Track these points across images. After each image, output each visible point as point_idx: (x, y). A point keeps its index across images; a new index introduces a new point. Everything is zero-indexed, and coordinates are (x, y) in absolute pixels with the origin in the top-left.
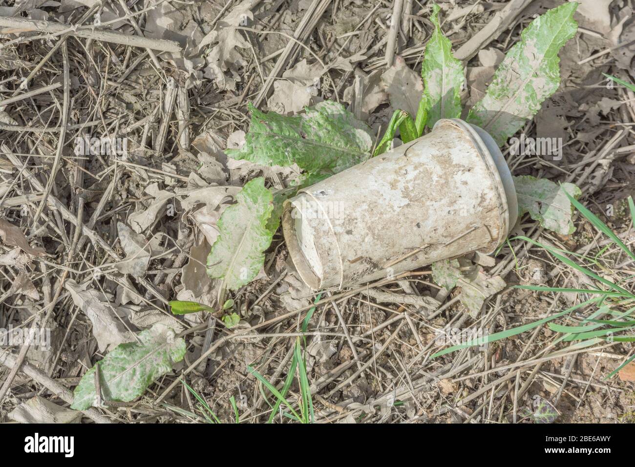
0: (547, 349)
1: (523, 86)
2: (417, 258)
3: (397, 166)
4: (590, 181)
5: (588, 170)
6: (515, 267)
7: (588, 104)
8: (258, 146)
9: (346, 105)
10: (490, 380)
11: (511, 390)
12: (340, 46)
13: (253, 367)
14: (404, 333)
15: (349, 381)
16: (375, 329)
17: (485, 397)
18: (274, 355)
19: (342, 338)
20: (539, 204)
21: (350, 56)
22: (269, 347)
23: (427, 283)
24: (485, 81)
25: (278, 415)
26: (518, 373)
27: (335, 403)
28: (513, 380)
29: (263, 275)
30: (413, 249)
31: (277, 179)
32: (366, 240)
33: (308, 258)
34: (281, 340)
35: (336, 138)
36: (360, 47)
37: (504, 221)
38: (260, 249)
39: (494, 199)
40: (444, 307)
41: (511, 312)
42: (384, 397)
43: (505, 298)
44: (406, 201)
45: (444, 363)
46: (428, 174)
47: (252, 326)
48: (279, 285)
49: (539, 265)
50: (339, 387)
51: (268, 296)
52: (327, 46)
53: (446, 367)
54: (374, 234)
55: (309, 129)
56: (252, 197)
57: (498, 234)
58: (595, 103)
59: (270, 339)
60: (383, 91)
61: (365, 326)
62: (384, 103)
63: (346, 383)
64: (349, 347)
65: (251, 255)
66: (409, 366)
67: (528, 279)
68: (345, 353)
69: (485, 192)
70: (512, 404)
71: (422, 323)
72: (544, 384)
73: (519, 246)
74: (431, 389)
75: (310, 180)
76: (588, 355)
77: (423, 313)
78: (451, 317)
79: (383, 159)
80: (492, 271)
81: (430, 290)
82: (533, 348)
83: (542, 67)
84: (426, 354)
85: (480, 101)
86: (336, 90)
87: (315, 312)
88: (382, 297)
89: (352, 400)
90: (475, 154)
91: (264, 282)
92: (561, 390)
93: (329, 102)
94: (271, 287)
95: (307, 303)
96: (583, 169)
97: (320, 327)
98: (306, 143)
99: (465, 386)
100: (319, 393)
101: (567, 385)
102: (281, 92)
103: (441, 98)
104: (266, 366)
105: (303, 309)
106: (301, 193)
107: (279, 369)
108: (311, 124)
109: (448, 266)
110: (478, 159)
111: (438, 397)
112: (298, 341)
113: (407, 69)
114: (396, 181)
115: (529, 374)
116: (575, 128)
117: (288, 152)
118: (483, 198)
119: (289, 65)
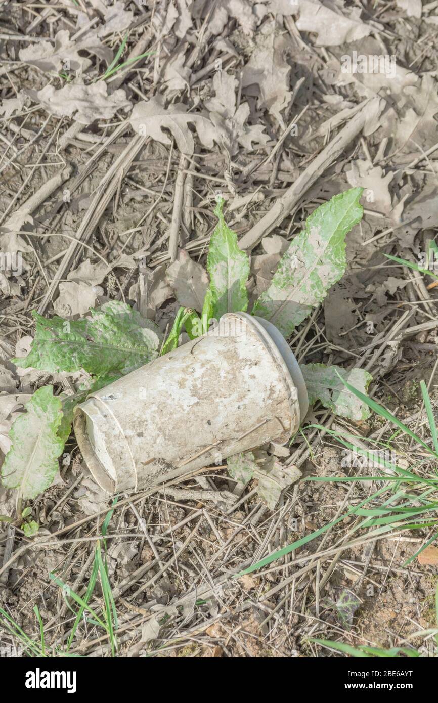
0: (346, 537)
1: (308, 274)
2: (210, 454)
3: (184, 364)
4: (380, 363)
5: (377, 353)
6: (310, 455)
7: (374, 284)
8: (44, 353)
9: (131, 304)
10: (290, 573)
11: (312, 581)
12: (124, 243)
13: (55, 574)
14: (204, 529)
15: (152, 582)
16: (175, 527)
17: (287, 590)
18: (76, 560)
19: (143, 539)
20: (330, 390)
21: (134, 252)
22: (71, 552)
23: (224, 477)
24: (271, 269)
25: (82, 622)
26: (318, 562)
27: (139, 605)
28: (314, 571)
29: (59, 481)
30: (205, 446)
31: (67, 384)
32: (158, 441)
33: (102, 461)
34: (82, 545)
35: (123, 340)
36: (143, 243)
37: (295, 412)
38: (52, 456)
39: (283, 391)
40: (242, 501)
41: (309, 501)
42: (186, 597)
43: (302, 487)
44: (195, 399)
45: (245, 558)
46: (215, 370)
47: (52, 532)
48: (76, 489)
49: (334, 452)
50: (142, 588)
51: (66, 501)
52: (109, 244)
53: (247, 562)
54: (165, 435)
55: (95, 332)
56: (42, 405)
57: (290, 424)
58: (382, 283)
59: (70, 544)
60: (169, 285)
61: (165, 525)
62: (170, 297)
63: (148, 584)
64: (150, 547)
65: (45, 463)
66: (210, 564)
67: (323, 467)
68: (146, 553)
69: (273, 384)
70: (315, 596)
71: (221, 518)
72: (345, 572)
73: (313, 434)
74: (233, 586)
75: (99, 383)
76: (387, 541)
77: (221, 507)
78: (250, 510)
79: (170, 358)
80: (288, 461)
81: (227, 484)
82: (333, 536)
83: (327, 254)
84: (226, 550)
85: (266, 290)
86: (122, 289)
87: (114, 514)
88: (179, 495)
89: (155, 601)
90: (261, 347)
91: (62, 487)
92: (362, 578)
93: (115, 302)
94: (68, 492)
95: (105, 506)
96: (372, 352)
97: (120, 528)
98: (93, 347)
99: (267, 580)
100: (122, 596)
101: (369, 572)
102: (66, 295)
103: (227, 290)
104: (68, 571)
105: (102, 512)
106: (90, 398)
107: (81, 575)
108: (97, 326)
109: (243, 459)
110: (264, 352)
111: (240, 593)
112: (99, 544)
113: (191, 261)
114: (184, 380)
115: (329, 564)
116: (363, 310)
117: (75, 357)
118: (272, 391)
119: (73, 266)
